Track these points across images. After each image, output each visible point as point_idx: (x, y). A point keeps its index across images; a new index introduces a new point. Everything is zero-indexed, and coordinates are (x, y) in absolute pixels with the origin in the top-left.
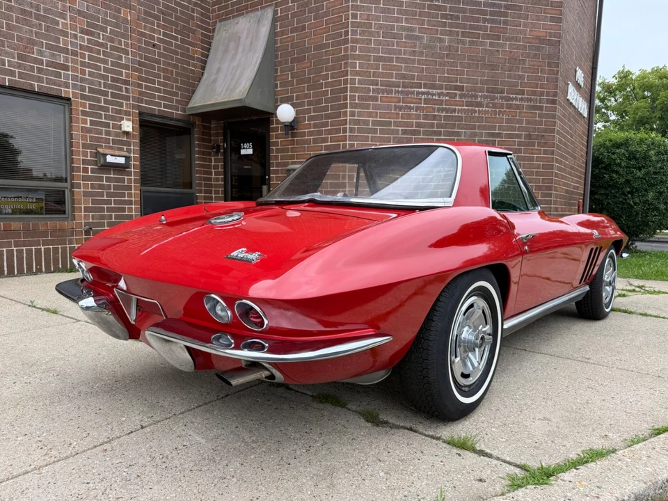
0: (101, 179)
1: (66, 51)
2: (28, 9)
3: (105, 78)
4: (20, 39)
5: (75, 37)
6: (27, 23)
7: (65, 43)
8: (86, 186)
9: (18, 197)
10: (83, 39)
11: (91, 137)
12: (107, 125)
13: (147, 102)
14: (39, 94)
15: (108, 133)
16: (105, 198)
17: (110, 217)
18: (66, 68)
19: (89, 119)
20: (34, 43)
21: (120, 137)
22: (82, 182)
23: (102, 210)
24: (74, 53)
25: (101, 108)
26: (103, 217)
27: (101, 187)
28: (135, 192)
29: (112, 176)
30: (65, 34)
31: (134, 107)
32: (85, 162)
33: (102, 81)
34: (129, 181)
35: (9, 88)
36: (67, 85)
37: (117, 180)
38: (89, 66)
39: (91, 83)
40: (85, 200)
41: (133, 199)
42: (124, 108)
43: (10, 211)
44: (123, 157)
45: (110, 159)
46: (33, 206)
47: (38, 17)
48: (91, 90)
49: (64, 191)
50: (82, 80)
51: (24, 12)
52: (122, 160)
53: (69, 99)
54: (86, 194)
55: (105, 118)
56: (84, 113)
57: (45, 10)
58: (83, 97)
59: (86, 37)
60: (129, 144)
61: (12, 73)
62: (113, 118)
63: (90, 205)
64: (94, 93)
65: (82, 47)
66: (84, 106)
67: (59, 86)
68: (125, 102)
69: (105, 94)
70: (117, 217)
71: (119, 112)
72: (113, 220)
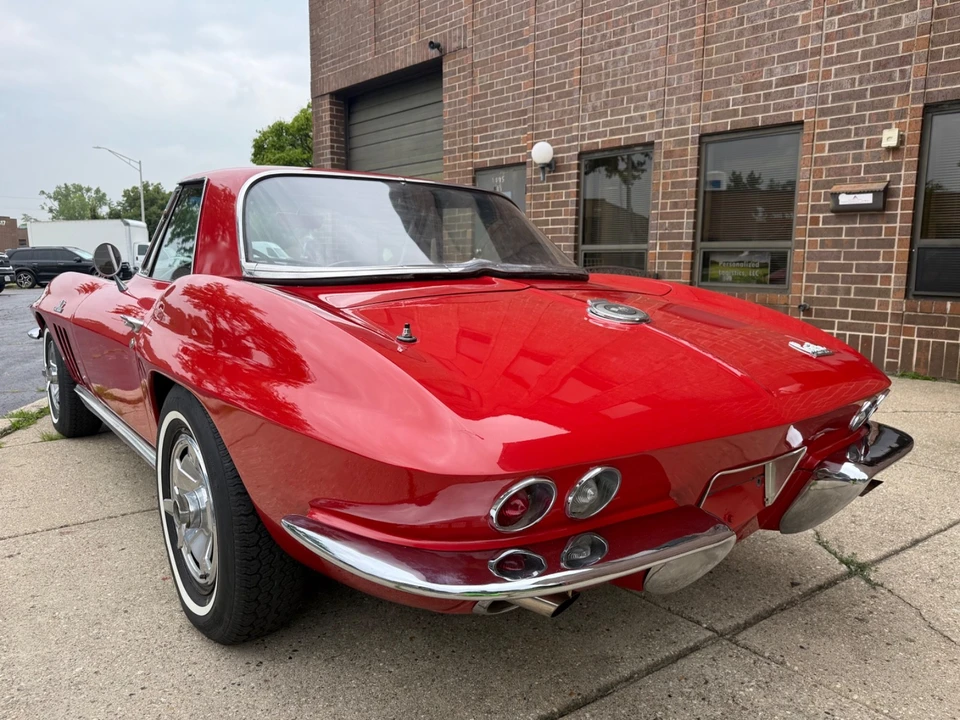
0: (838, 232)
1: (804, 54)
2: (762, 22)
3: (864, 68)
4: (748, 65)
5: (820, 27)
6: (757, 41)
7: (805, 43)
8: (813, 244)
9: (740, 262)
10: (832, 23)
11: (829, 170)
12: (859, 144)
13: (946, 82)
14: (764, 128)
15: (858, 158)
16: (842, 261)
17: (848, 291)
18: (800, 79)
19: (827, 143)
20: (761, 63)
21: (879, 159)
22: (807, 239)
23: (835, 279)
24: (816, 52)
25: (850, 121)
26: (834, 291)
27: (836, 244)
28: (900, 250)
29: (857, 225)
30: (805, 30)
31: (915, 99)
32: (814, 209)
33: (857, 77)
34: (891, 231)
35: (732, 131)
36: (799, 104)
37: (865, 232)
38: (838, 60)
39: (840, 85)
40: (808, 264)
41: (894, 262)
42: (896, 107)
43: (730, 278)
44: (868, 192)
45: (845, 200)
46: (755, 273)
47: (771, 27)
48: (837, 98)
49: (786, 253)
50: (824, 87)
51: (755, 29)
52: (868, 199)
53: (801, 123)
54: (812, 256)
55: (856, 135)
56: (823, 136)
57: (782, 12)
58: (823, 113)
59: (836, 18)
60: (897, 167)
61: (735, 113)
62: (871, 131)
63: (816, 272)
64: (840, 100)
65: (829, 37)
66: (823, 125)
67: (790, 108)
68: (896, 97)
69: (861, 94)
70: (858, 292)
71: (885, 117)
72: (852, 296)
